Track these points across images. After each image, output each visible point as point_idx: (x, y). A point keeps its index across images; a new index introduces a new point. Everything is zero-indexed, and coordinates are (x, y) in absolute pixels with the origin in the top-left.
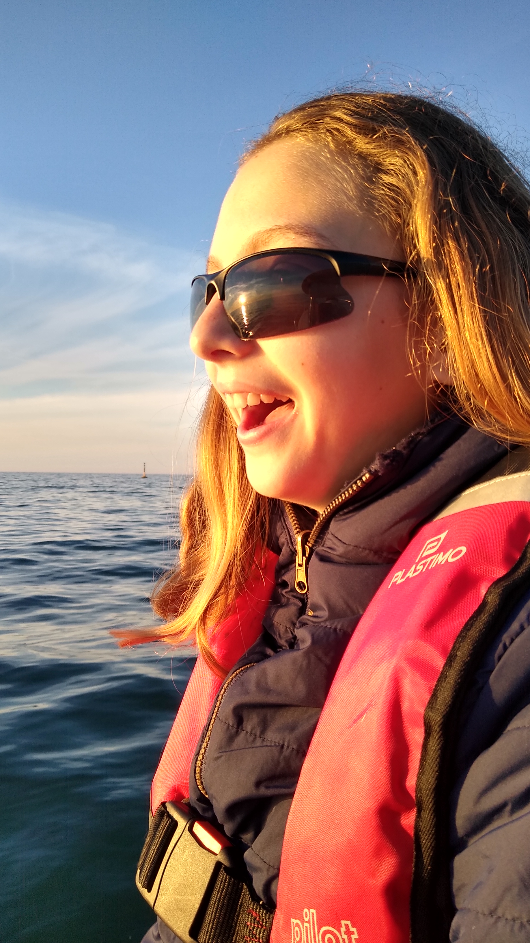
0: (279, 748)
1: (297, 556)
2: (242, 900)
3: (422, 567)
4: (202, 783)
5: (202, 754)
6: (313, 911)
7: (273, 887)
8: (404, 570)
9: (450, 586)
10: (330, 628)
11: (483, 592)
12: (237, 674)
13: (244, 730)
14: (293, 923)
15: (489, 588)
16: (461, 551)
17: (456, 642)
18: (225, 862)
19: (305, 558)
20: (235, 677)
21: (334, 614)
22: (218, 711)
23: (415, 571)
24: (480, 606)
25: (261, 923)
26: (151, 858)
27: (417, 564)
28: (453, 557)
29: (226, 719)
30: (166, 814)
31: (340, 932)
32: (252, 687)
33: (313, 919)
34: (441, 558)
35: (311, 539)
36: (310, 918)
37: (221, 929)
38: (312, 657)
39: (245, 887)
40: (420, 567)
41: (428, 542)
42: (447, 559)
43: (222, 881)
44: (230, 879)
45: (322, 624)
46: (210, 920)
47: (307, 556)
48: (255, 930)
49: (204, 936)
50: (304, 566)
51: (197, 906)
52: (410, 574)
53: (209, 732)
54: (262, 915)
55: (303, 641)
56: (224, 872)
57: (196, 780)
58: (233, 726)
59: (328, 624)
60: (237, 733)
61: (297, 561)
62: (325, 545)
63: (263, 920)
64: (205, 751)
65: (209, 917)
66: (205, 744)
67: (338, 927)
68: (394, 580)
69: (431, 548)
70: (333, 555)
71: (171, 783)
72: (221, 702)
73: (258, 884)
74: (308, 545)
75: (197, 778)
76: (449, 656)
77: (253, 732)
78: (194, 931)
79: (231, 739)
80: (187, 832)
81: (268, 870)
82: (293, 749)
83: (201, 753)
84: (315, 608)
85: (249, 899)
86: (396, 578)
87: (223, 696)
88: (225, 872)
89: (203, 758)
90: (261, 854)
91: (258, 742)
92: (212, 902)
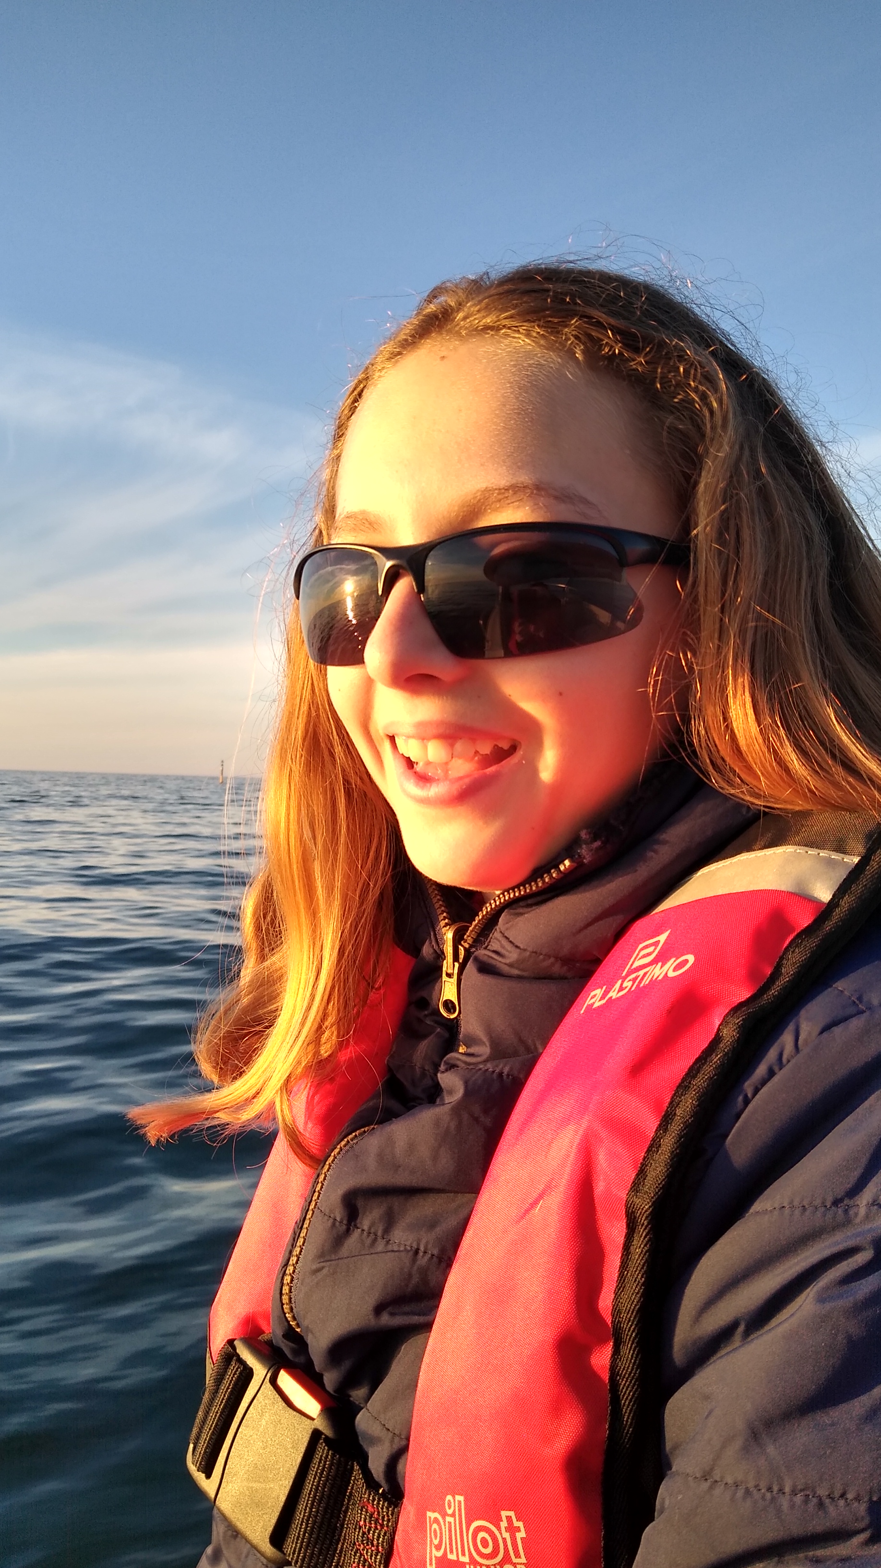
0: (411, 1253)
1: (445, 962)
2: (352, 1488)
3: (631, 983)
4: (291, 1309)
5: (293, 1265)
6: (461, 1498)
7: (400, 1467)
8: (604, 988)
9: (669, 1012)
10: (493, 1072)
11: (717, 1023)
12: (348, 1142)
13: (358, 1228)
14: (430, 1517)
15: (727, 1015)
16: (687, 961)
17: (675, 1094)
18: (327, 1431)
19: (457, 965)
20: (345, 1146)
21: (499, 1052)
22: (318, 1198)
23: (621, 989)
24: (711, 1042)
25: (380, 1521)
26: (211, 1426)
27: (624, 979)
28: (674, 970)
29: (331, 1211)
30: (235, 1358)
31: (499, 1529)
32: (371, 1161)
33: (460, 1510)
34: (658, 972)
35: (468, 936)
36: (455, 1509)
37: (319, 1532)
38: (465, 1116)
39: (356, 1467)
40: (628, 984)
41: (641, 946)
42: (666, 973)
43: (321, 1460)
44: (333, 1456)
45: (481, 1066)
46: (303, 1519)
47: (461, 961)
48: (371, 1532)
49: (293, 1543)
50: (455, 976)
51: (283, 1498)
52: (613, 994)
53: (304, 1231)
54: (382, 1509)
55: (451, 1092)
56: (324, 1444)
57: (283, 1304)
58: (341, 1222)
59: (490, 1066)
60: (348, 1232)
61: (444, 969)
62: (489, 947)
63: (383, 1517)
64: (298, 1260)
65: (300, 1514)
66: (298, 1249)
67: (497, 1522)
68: (589, 1002)
69: (644, 956)
70: (500, 963)
71: (242, 1309)
72: (323, 1184)
73: (377, 1465)
74: (462, 946)
75: (284, 1302)
76: (664, 1115)
77: (372, 1230)
78: (278, 1537)
79: (338, 1241)
80: (267, 1385)
81: (392, 1441)
82: (433, 1255)
83: (291, 1262)
84: (471, 1041)
85: (363, 1486)
86: (592, 998)
87: (326, 1176)
88: (326, 1445)
89: (294, 1271)
90: (382, 1418)
91: (380, 1246)
92: (306, 1491)
